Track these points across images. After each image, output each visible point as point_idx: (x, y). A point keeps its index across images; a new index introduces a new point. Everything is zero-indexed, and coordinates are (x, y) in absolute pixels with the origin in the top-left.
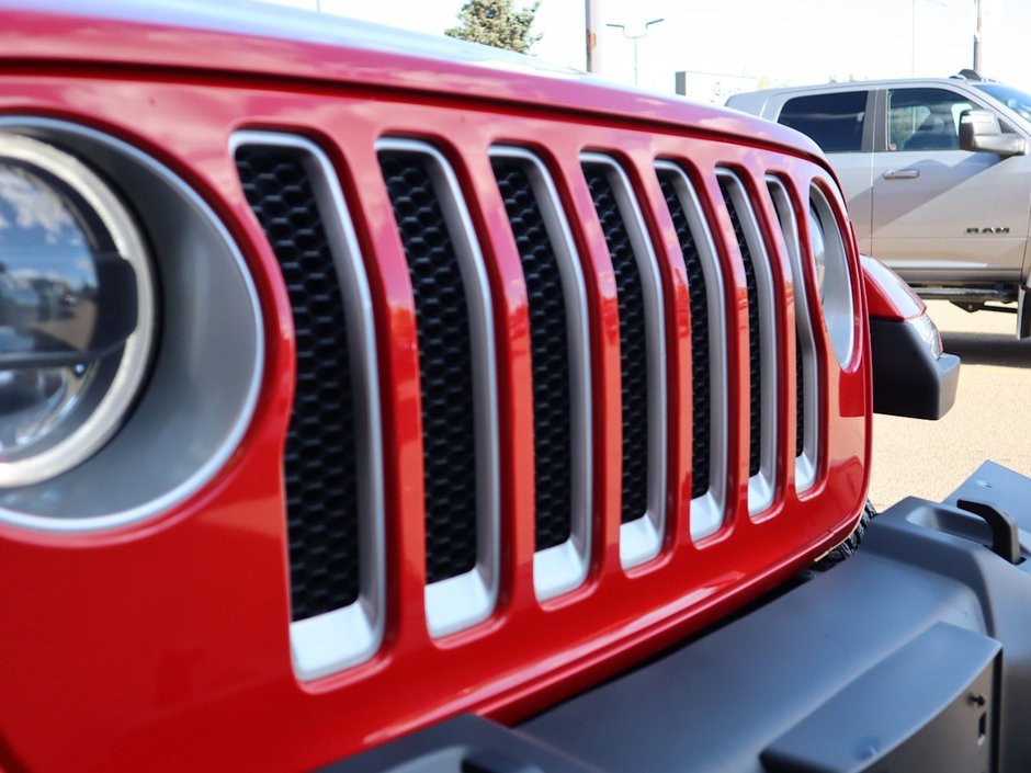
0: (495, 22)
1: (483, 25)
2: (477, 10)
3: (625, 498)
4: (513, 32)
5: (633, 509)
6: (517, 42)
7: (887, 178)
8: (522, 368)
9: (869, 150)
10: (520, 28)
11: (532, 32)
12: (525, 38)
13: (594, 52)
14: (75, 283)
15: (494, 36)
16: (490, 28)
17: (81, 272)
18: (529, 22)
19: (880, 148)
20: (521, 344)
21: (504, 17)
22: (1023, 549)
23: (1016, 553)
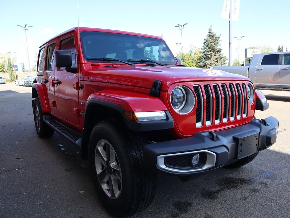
0: (213, 38)
1: (211, 39)
2: (210, 36)
3: (224, 116)
4: (216, 40)
5: (225, 117)
6: (217, 41)
7: (282, 69)
8: (215, 102)
9: (279, 64)
10: (217, 39)
11: (220, 40)
12: (218, 41)
13: (230, 46)
14: (181, 96)
15: (213, 40)
16: (212, 39)
17: (182, 95)
18: (219, 38)
19: (281, 64)
20: (215, 100)
21: (215, 37)
22: (267, 124)
23: (266, 125)
